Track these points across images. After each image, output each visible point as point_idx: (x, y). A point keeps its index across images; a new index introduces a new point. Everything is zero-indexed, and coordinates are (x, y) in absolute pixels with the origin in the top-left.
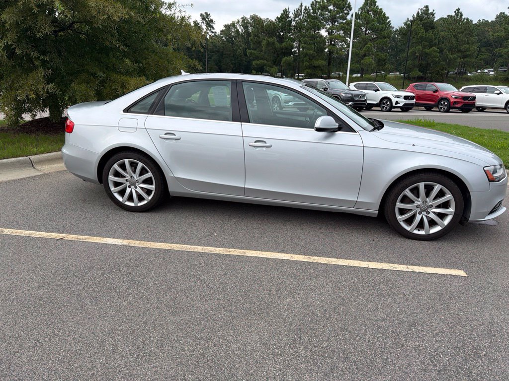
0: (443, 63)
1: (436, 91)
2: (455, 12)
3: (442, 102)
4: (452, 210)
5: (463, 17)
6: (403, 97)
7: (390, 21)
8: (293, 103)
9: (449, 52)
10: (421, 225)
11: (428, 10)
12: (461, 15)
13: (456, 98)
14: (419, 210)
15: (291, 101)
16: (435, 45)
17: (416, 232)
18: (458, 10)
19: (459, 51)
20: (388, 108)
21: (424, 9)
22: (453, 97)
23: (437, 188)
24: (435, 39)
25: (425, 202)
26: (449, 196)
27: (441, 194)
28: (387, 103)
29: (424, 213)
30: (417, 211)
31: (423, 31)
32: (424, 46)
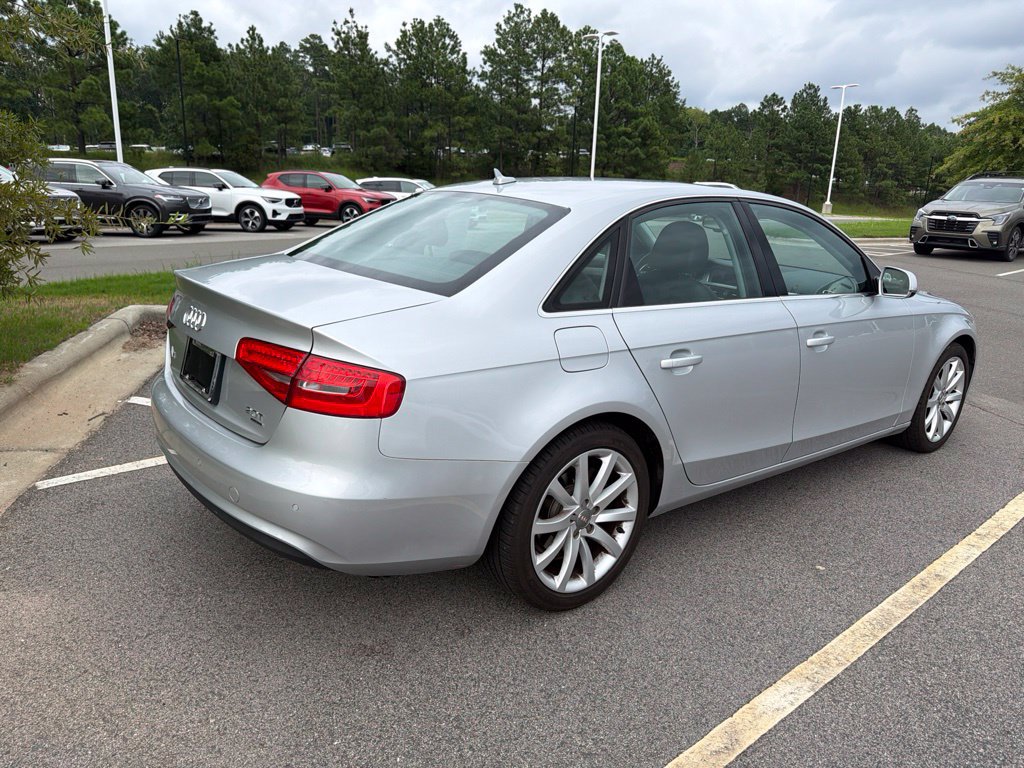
0: (252, 130)
1: (329, 189)
2: (248, 32)
3: (348, 210)
4: (959, 392)
5: (265, 45)
6: (283, 201)
7: (123, 33)
9: (257, 110)
11: (201, 20)
12: (261, 41)
13: (371, 202)
16: (229, 93)
18: (253, 29)
19: (274, 109)
20: (258, 224)
21: (192, 16)
22: (366, 200)
24: (228, 82)
25: (943, 390)
28: (252, 213)
29: (940, 406)
31: (199, 63)
32: (210, 95)
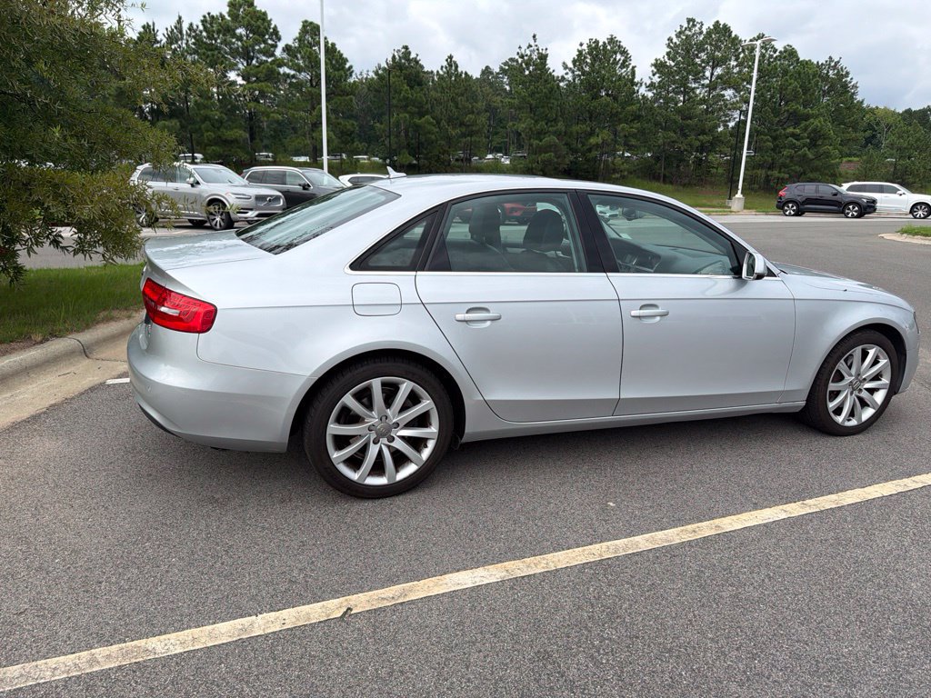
0: (443, 142)
2: (447, 60)
4: (886, 380)
5: (460, 70)
7: (351, 67)
9: (449, 125)
11: (410, 53)
12: (457, 67)
14: (850, 390)
16: (427, 112)
18: (451, 57)
19: (462, 124)
21: (403, 50)
23: (872, 352)
24: (427, 103)
25: (858, 376)
26: (884, 362)
27: (876, 361)
29: (856, 392)
30: (848, 392)
31: (406, 87)
32: (412, 114)
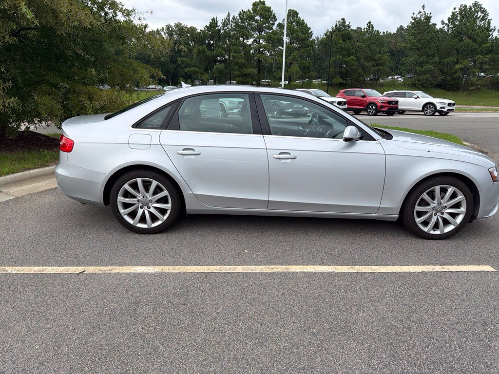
0: (361, 70)
1: (364, 97)
2: (367, 24)
3: (370, 107)
4: (463, 209)
5: (374, 29)
6: (337, 103)
7: (312, 32)
8: (238, 110)
9: (365, 61)
10: (436, 226)
11: (345, 22)
12: (373, 28)
13: (382, 103)
14: (434, 212)
15: (236, 109)
16: (352, 54)
17: (432, 232)
18: (370, 23)
19: (374, 60)
21: (341, 21)
22: (380, 101)
23: (451, 190)
24: (352, 49)
25: (440, 204)
26: (460, 197)
27: (454, 196)
29: (439, 214)
30: (432, 213)
31: (341, 41)
32: (343, 55)
